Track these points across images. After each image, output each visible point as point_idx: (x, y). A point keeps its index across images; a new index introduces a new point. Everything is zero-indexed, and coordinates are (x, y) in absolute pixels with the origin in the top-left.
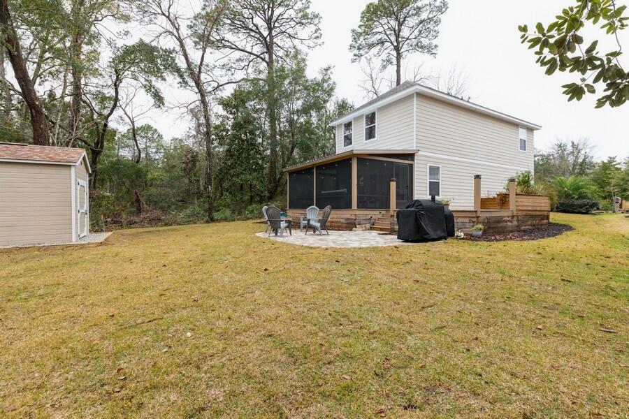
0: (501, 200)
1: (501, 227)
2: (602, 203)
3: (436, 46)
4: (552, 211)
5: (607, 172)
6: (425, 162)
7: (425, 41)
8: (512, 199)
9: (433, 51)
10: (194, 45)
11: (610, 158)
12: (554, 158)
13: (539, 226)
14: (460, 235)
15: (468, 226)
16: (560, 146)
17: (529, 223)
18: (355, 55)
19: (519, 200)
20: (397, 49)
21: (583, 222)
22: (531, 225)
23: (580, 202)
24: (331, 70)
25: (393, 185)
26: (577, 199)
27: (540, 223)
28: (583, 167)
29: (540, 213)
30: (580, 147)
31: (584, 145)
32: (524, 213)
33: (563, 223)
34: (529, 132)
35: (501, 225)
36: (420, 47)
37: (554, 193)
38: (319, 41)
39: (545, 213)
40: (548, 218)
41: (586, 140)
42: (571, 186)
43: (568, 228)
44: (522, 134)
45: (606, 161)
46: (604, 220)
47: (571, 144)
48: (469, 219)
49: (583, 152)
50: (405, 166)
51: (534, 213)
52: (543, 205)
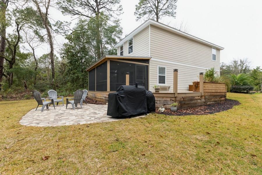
0: (195, 86)
1: (193, 103)
2: (255, 87)
3: (175, 13)
4: (228, 92)
5: (256, 73)
6: (156, 65)
7: (170, 11)
8: (201, 85)
9: (174, 15)
10: (62, 13)
11: (257, 67)
12: (232, 67)
13: (219, 102)
14: (161, 110)
15: (169, 104)
16: (235, 62)
17: (213, 100)
18: (138, 17)
19: (206, 86)
20: (157, 14)
21: (245, 98)
22: (214, 101)
23: (244, 87)
24: (120, 21)
25: (127, 77)
26: (242, 86)
27: (220, 100)
28: (245, 71)
29: (220, 94)
30: (244, 62)
31: (245, 61)
32: (210, 94)
33: (234, 99)
34: (218, 51)
35: (193, 102)
36: (167, 13)
37: (229, 82)
38: (122, 12)
39: (223, 94)
40: (225, 96)
41: (247, 59)
42: (239, 79)
43: (236, 103)
44: (214, 51)
45: (255, 69)
46: (257, 97)
47: (240, 61)
48: (170, 98)
49: (245, 65)
50: (144, 66)
51: (216, 94)
52: (222, 89)
